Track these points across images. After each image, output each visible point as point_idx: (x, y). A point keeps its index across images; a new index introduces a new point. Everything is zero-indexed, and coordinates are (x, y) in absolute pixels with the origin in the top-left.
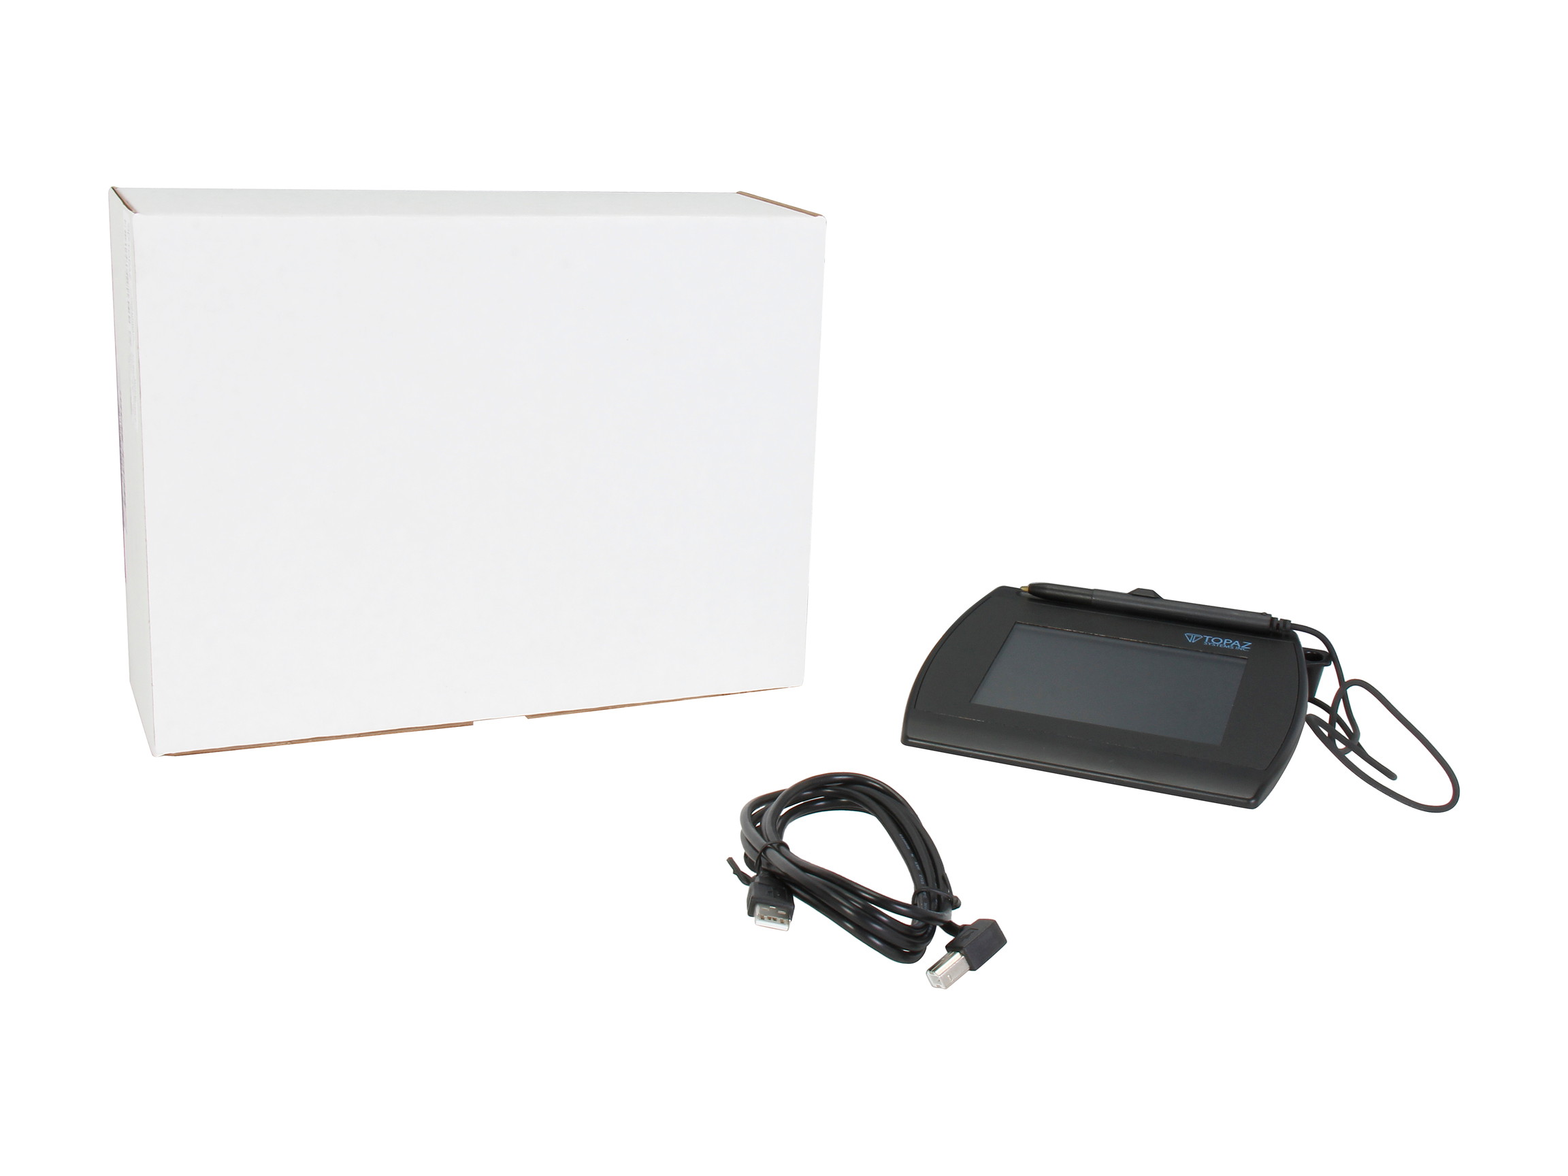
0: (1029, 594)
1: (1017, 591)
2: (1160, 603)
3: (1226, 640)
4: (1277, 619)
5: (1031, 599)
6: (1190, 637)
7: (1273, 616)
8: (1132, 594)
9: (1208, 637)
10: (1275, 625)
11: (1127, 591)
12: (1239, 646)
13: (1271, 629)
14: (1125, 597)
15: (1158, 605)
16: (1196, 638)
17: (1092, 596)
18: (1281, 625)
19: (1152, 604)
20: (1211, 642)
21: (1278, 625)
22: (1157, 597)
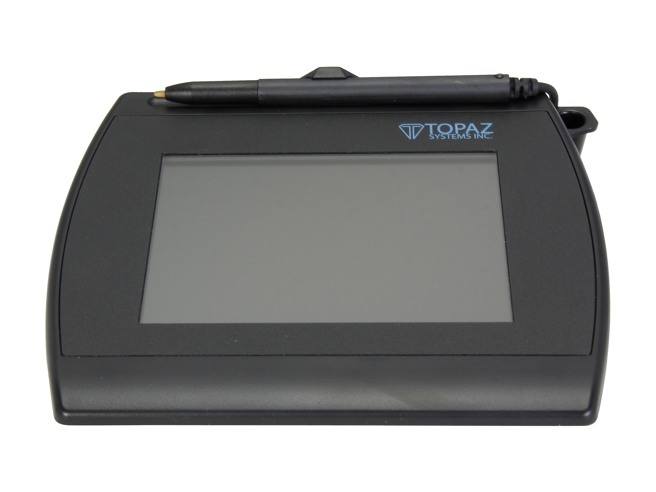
0: (165, 100)
1: (149, 97)
2: (358, 84)
3: (456, 125)
4: (518, 78)
5: (170, 109)
6: (406, 130)
7: (511, 76)
8: (311, 77)
9: (431, 125)
10: (518, 88)
11: (299, 75)
12: (477, 132)
13: (512, 96)
14: (302, 84)
15: (354, 87)
16: (417, 130)
17: (257, 89)
18: (526, 87)
19: (344, 88)
20: (438, 133)
21: (522, 88)
22: (349, 76)
